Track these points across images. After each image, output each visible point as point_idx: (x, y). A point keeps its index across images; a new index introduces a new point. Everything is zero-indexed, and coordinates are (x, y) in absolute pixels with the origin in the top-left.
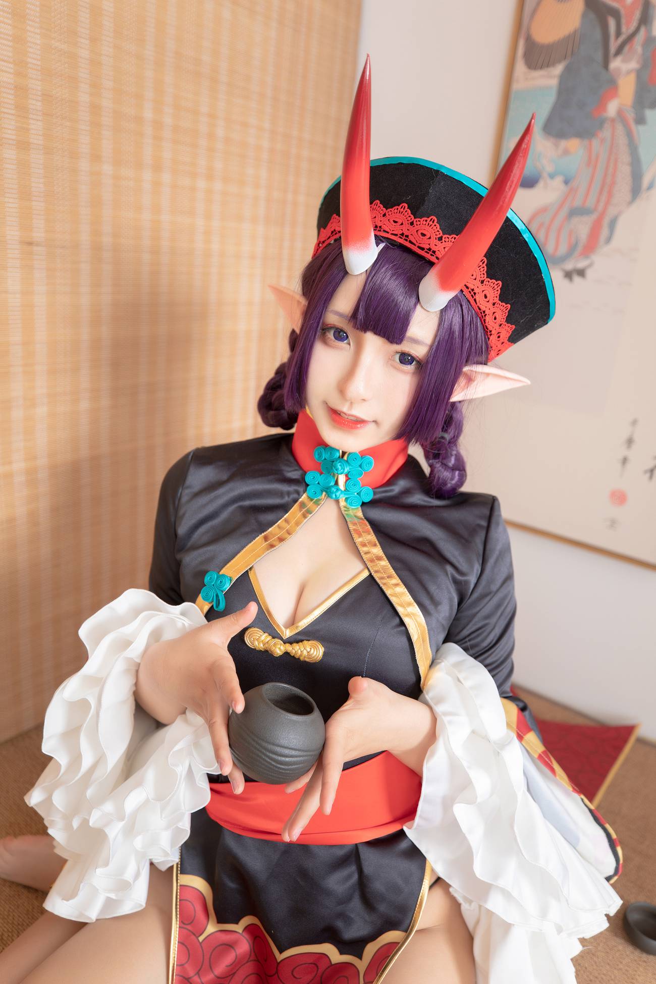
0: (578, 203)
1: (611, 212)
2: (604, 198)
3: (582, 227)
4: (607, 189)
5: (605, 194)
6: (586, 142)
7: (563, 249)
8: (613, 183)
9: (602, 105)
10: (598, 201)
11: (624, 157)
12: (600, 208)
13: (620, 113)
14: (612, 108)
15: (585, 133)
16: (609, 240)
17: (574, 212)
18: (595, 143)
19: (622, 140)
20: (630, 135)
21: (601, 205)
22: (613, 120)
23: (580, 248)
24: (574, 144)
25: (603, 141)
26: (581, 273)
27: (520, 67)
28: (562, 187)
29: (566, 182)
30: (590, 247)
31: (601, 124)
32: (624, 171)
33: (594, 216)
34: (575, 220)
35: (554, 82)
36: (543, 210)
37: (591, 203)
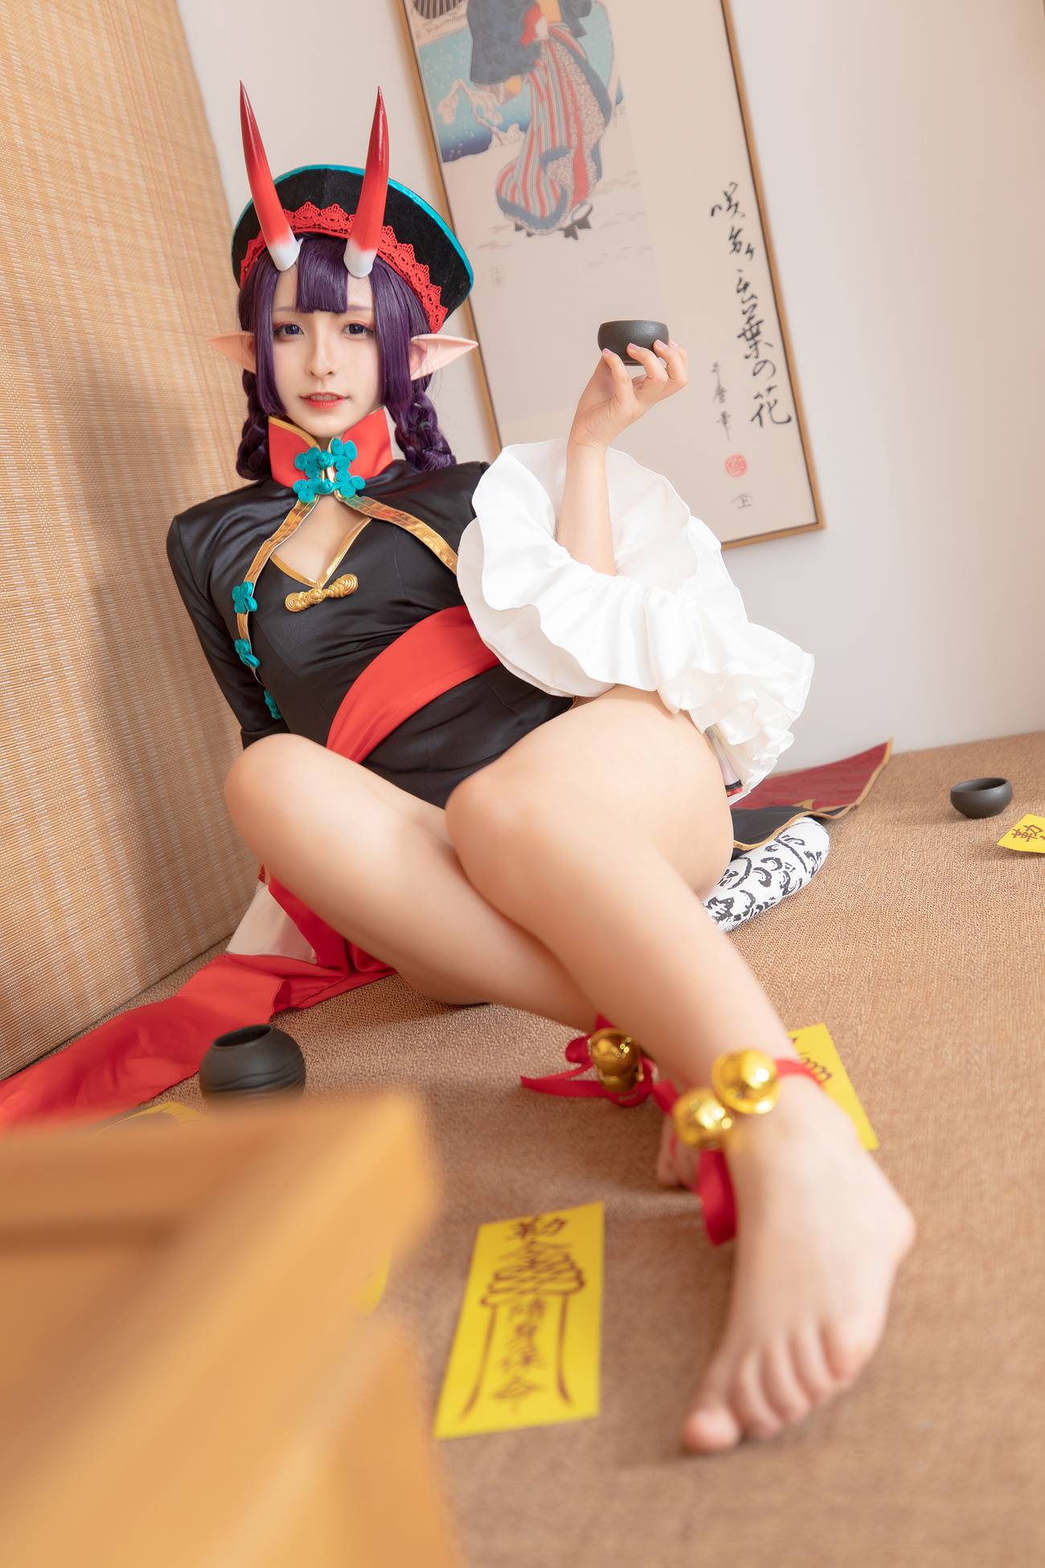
0: (546, 146)
1: (589, 142)
2: (573, 130)
3: (563, 171)
4: (572, 116)
5: (573, 124)
6: (528, 76)
7: (551, 205)
8: (577, 109)
9: (529, 30)
10: (569, 134)
11: (578, 78)
12: (574, 143)
13: (552, 31)
14: (541, 30)
15: (523, 67)
16: (599, 174)
17: (547, 159)
18: (539, 73)
19: (567, 60)
20: (573, 52)
21: (574, 138)
22: (548, 42)
23: (570, 197)
24: (514, 83)
25: (545, 68)
26: (584, 224)
27: (416, 19)
28: (523, 135)
29: (523, 129)
30: (582, 189)
31: (537, 51)
32: (584, 91)
33: (572, 154)
34: (551, 166)
35: (464, 22)
36: (511, 169)
37: (561, 140)
